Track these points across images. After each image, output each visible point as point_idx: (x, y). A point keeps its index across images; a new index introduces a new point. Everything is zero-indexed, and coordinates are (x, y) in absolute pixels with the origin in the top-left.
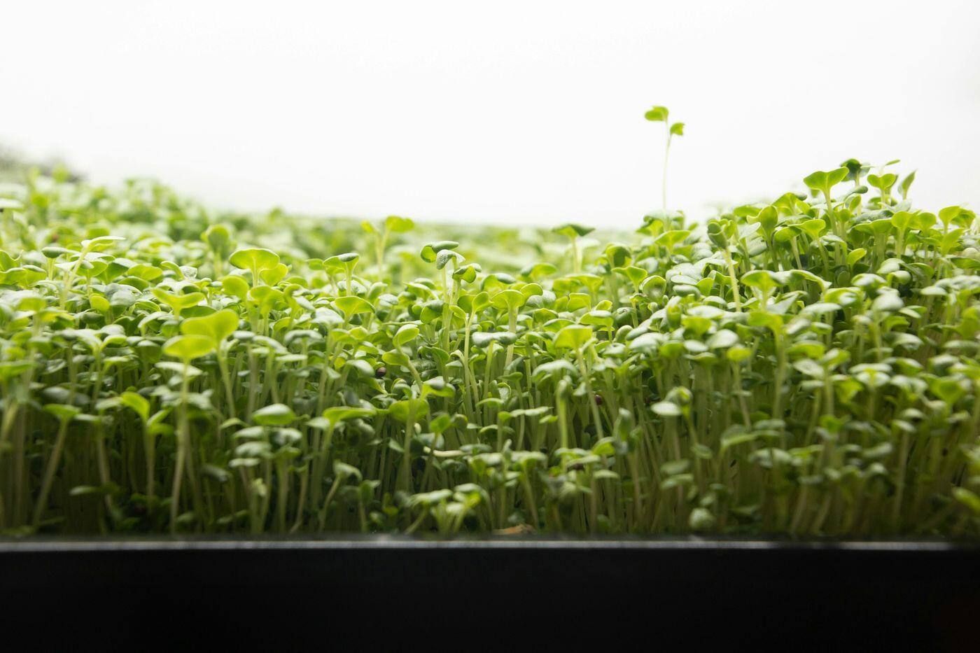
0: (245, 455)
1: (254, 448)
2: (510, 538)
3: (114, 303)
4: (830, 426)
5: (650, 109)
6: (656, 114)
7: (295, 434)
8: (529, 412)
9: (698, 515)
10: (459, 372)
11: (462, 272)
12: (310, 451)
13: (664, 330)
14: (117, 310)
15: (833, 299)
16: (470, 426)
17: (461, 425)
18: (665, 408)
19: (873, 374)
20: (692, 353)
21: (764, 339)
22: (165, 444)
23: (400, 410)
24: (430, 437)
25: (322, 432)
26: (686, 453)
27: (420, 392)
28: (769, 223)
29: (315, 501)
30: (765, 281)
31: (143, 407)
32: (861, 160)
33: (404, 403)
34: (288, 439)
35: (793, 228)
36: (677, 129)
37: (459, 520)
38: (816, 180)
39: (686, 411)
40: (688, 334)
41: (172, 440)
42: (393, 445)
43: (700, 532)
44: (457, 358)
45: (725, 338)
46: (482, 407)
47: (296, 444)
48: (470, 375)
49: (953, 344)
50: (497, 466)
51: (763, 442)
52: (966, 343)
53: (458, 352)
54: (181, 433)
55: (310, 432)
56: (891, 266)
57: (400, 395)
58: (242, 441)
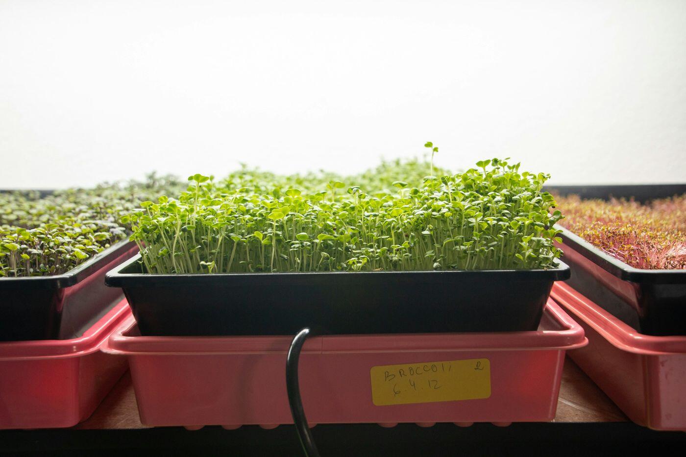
0: (294, 248)
1: (297, 246)
2: (377, 271)
3: (247, 209)
4: (476, 235)
5: (426, 143)
6: (429, 145)
7: (309, 243)
8: (383, 237)
9: (435, 265)
10: (361, 227)
11: (361, 195)
12: (313, 250)
13: (425, 210)
14: (248, 211)
15: (483, 199)
16: (364, 243)
17: (361, 242)
18: (426, 232)
19: (492, 221)
20: (434, 215)
21: (458, 212)
22: (268, 247)
23: (341, 238)
24: (351, 246)
25: (317, 244)
26: (433, 248)
27: (349, 232)
28: (465, 179)
29: (315, 266)
30: (459, 194)
31: (261, 237)
32: (499, 159)
33: (343, 236)
34: (306, 244)
35: (472, 180)
36: (436, 149)
37: (360, 267)
38: (480, 164)
39: (432, 233)
40: (433, 211)
41: (271, 245)
42: (339, 249)
43: (436, 269)
44: (360, 222)
45: (444, 210)
46: (368, 236)
47: (309, 246)
48: (364, 228)
49: (522, 214)
50: (372, 252)
51: (457, 243)
52: (525, 213)
53: (360, 221)
54: (274, 243)
55: (313, 243)
56: (504, 192)
57: (342, 233)
58: (293, 244)
